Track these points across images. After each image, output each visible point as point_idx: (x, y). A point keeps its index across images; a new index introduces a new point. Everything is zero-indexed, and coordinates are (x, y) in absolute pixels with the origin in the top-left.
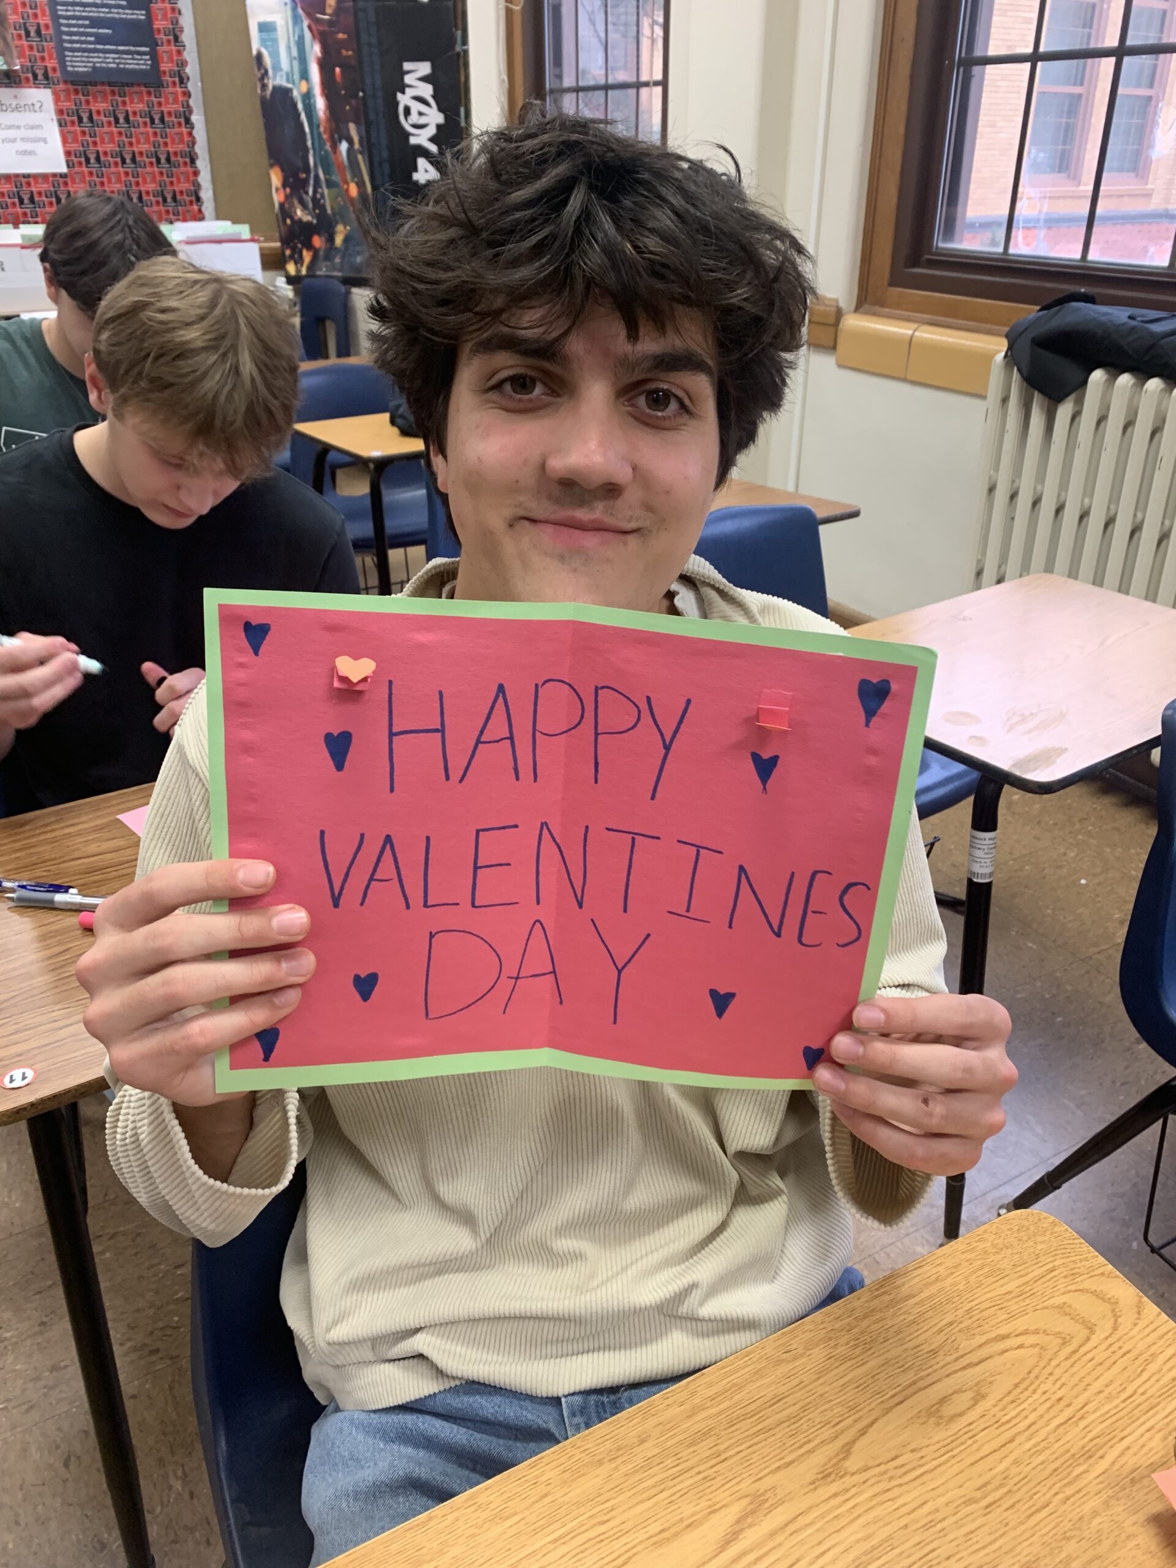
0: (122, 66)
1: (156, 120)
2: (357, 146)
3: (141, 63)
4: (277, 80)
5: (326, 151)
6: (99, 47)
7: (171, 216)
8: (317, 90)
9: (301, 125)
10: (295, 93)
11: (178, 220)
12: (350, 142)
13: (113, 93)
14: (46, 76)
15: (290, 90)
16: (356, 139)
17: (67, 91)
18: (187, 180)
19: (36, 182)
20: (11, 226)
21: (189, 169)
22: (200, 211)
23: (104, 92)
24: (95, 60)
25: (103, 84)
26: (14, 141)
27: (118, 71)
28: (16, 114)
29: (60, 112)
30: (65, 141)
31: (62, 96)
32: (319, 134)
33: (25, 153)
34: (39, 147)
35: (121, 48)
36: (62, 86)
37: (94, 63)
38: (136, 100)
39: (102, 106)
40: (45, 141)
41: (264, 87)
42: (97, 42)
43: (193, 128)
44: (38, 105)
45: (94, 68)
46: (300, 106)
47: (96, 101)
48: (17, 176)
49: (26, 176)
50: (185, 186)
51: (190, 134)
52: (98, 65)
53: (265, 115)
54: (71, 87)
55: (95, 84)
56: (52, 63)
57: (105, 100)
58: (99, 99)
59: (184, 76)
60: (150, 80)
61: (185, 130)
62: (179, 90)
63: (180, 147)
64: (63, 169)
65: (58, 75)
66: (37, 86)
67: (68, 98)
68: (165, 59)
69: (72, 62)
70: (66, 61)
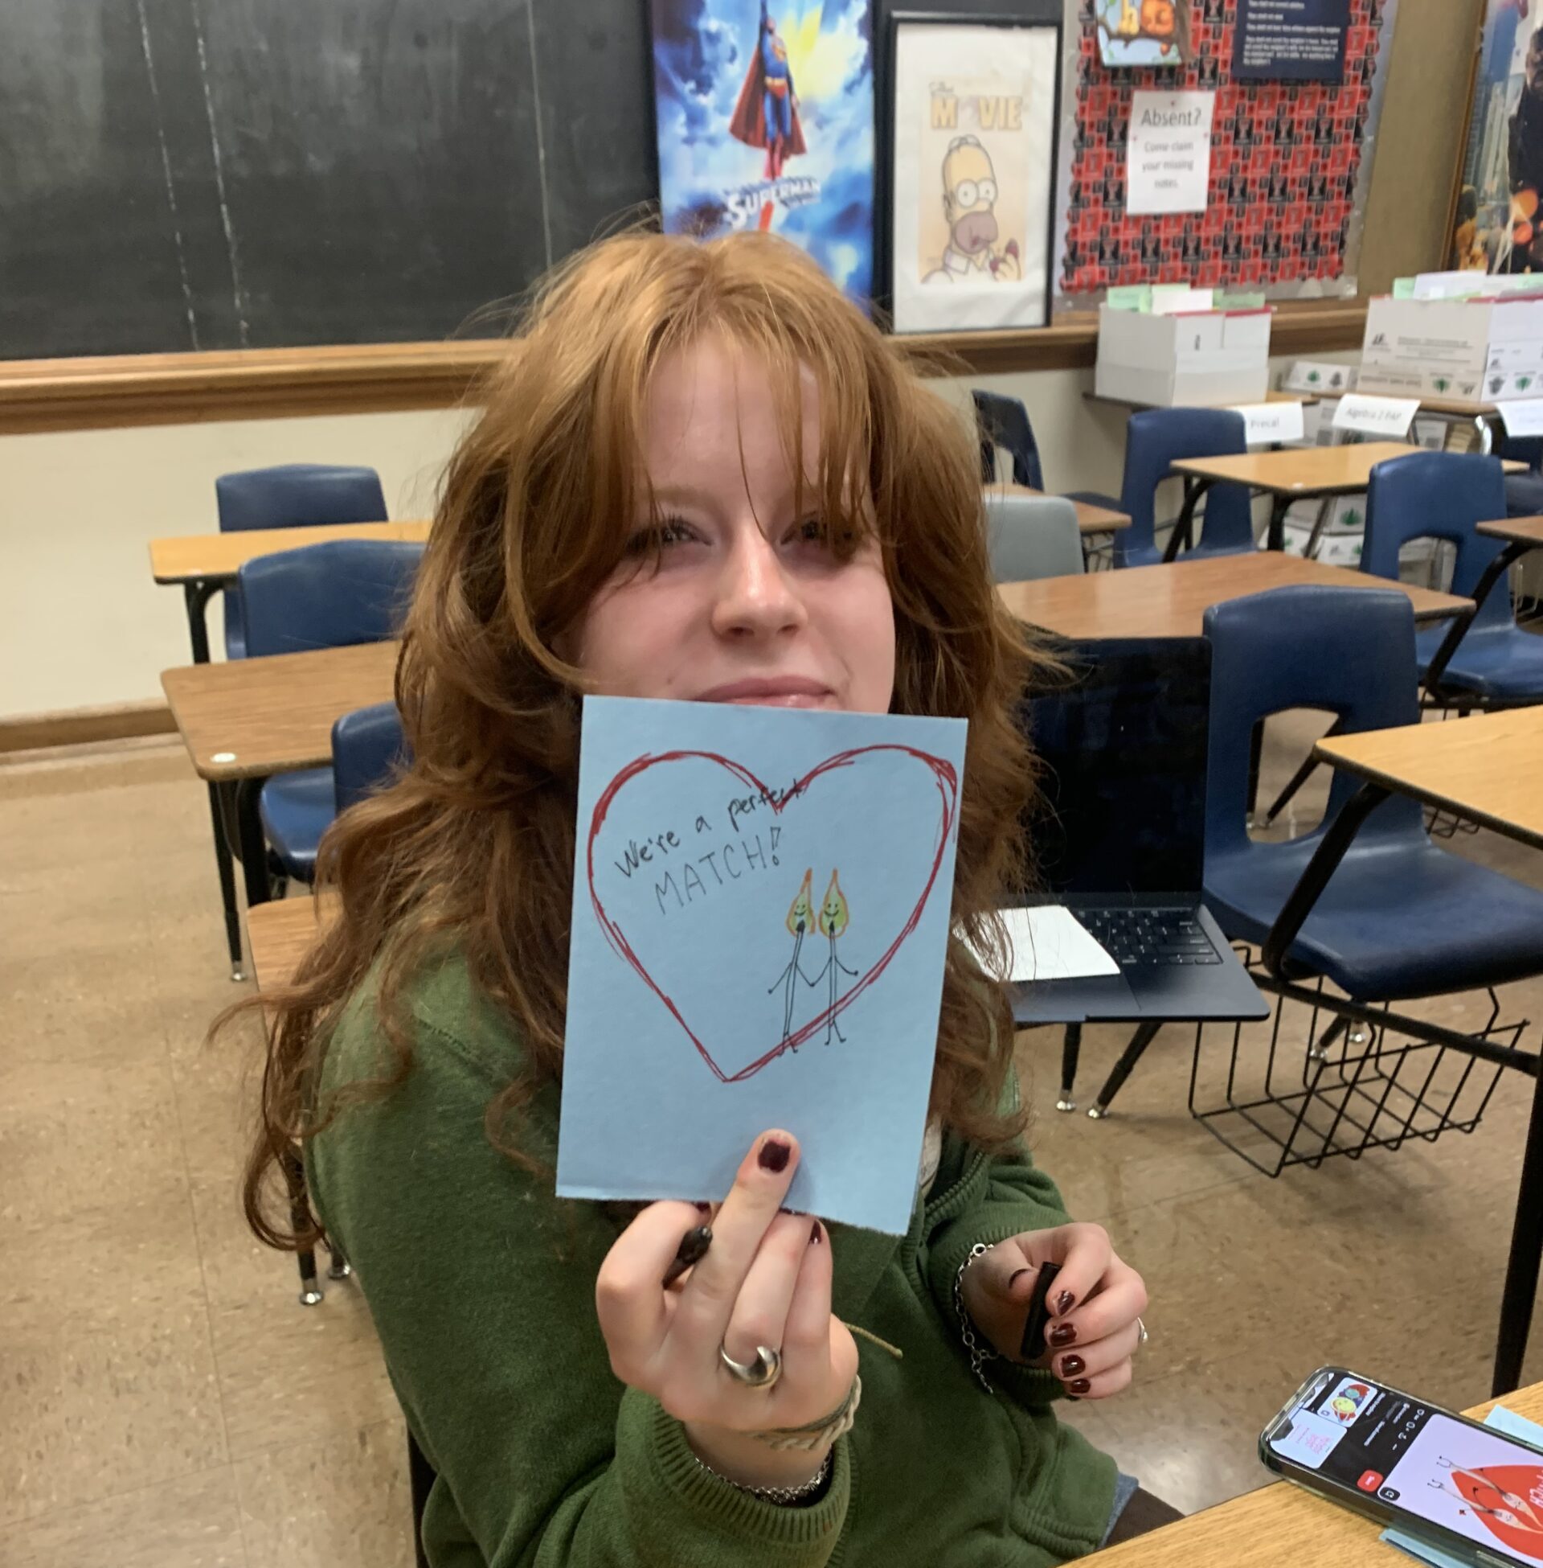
0: (1305, 56)
3: (1322, 52)
6: (1286, 28)
7: (1306, 271)
11: (1311, 275)
13: (1283, 95)
14: (1214, 73)
17: (1232, 94)
18: (1337, 218)
19: (1166, 226)
21: (1343, 202)
22: (1341, 262)
24: (1277, 48)
25: (1274, 82)
26: (1154, 167)
27: (1301, 62)
28: (1168, 129)
29: (1217, 124)
31: (1225, 100)
33: (1167, 184)
34: (1181, 176)
35: (1310, 29)
36: (1227, 87)
37: (1275, 52)
38: (1307, 104)
40: (1190, 166)
42: (1286, 21)
43: (1361, 143)
44: (1194, 114)
45: (1274, 60)
47: (1260, 107)
48: (1147, 217)
49: (1157, 217)
50: (1331, 227)
51: (1357, 152)
52: (1279, 55)
54: (1238, 88)
55: (1267, 82)
56: (1226, 54)
57: (1271, 105)
58: (1265, 105)
59: (1370, 67)
60: (1330, 75)
61: (1351, 145)
62: (1359, 87)
63: (1340, 171)
64: (1201, 205)
65: (1228, 70)
66: (1200, 87)
67: (1230, 104)
68: (1355, 43)
69: (1250, 51)
70: (1243, 50)
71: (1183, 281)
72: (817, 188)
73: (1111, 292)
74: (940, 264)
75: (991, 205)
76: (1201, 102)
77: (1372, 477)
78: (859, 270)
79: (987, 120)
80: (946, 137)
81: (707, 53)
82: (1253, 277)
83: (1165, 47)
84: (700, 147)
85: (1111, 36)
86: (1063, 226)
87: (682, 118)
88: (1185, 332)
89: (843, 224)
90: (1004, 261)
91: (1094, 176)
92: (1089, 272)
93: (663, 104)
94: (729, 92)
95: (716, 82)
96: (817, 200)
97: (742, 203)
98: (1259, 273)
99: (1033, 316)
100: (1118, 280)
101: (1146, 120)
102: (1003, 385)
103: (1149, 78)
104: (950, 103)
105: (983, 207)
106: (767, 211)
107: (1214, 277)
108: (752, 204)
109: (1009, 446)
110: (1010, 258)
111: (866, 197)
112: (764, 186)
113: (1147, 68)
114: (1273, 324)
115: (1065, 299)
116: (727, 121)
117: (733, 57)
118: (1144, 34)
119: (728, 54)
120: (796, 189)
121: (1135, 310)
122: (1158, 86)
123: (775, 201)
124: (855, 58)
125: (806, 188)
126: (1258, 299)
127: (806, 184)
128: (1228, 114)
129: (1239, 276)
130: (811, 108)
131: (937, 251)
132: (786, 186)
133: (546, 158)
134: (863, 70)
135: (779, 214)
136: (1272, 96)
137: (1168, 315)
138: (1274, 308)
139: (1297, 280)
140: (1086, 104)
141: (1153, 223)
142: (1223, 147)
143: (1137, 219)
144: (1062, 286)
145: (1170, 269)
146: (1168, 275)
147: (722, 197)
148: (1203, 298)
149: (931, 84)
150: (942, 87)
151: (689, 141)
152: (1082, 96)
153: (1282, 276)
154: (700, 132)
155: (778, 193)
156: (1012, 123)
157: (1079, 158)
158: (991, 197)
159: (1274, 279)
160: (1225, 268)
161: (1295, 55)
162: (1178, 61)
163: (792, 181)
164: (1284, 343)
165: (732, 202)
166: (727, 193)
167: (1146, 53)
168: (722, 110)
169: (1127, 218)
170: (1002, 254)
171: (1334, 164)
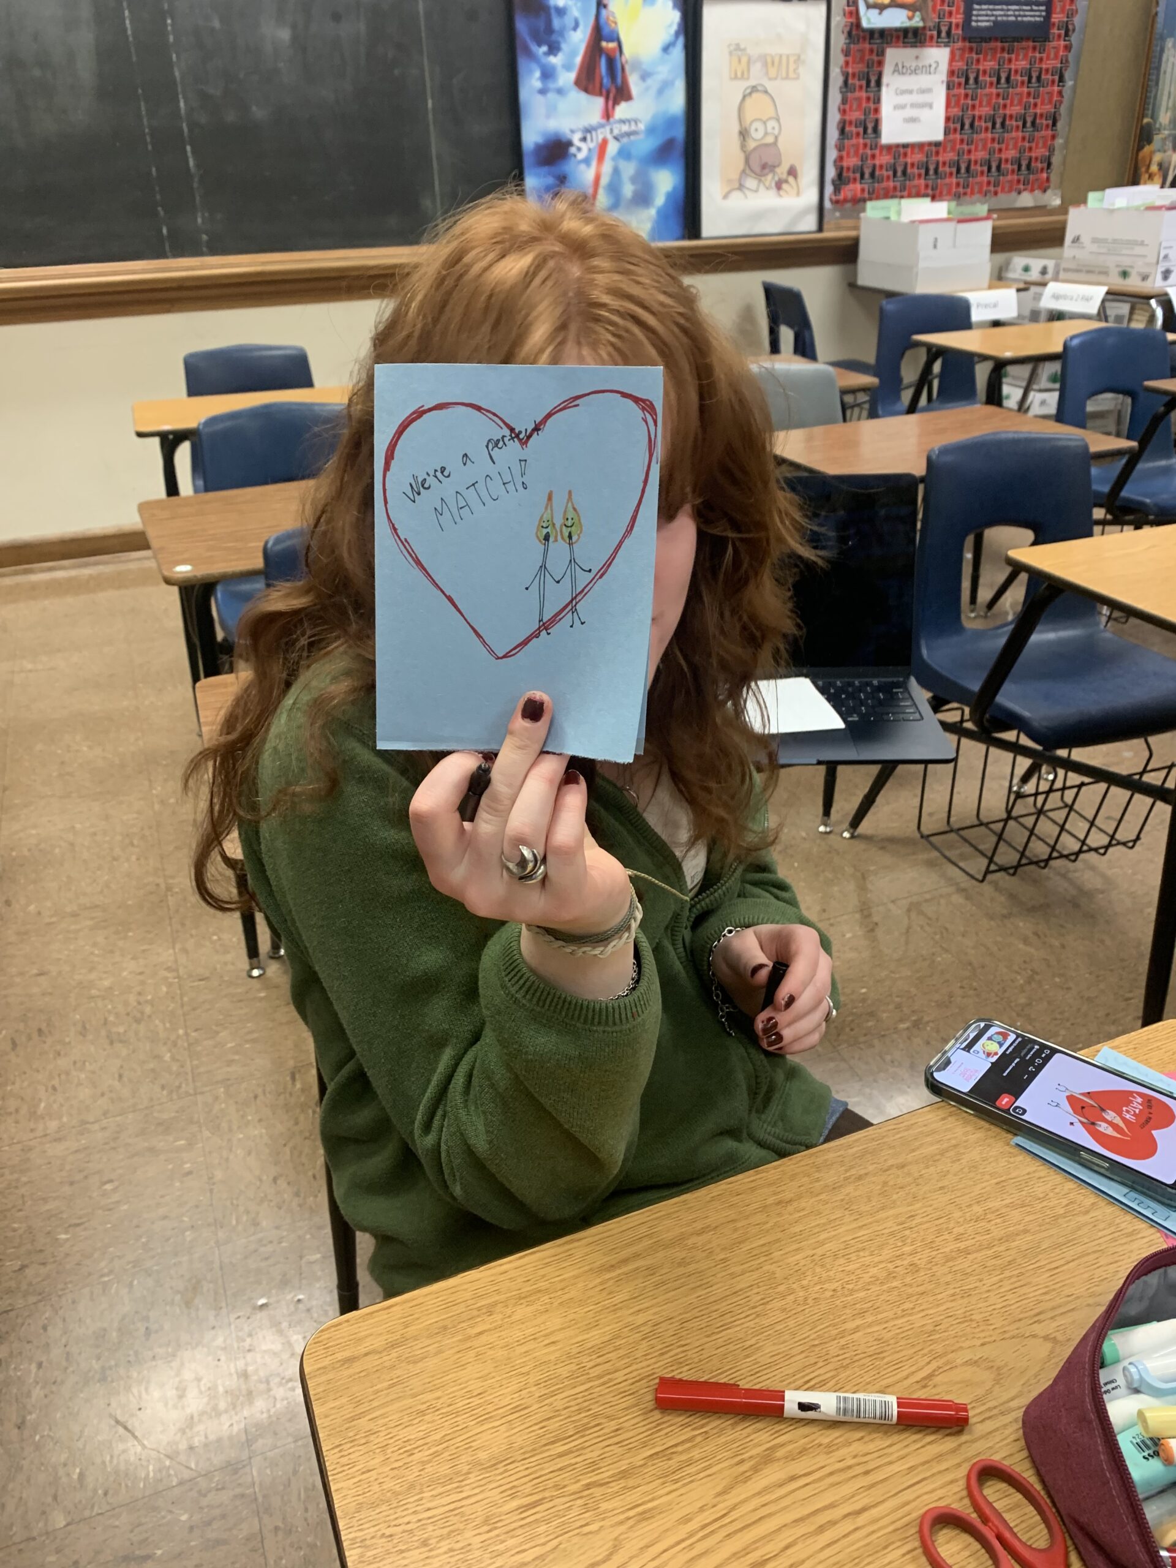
0: (1019, 19)
1: (1034, 78)
3: (1032, 15)
7: (1021, 187)
11: (1025, 190)
13: (1003, 50)
14: (949, 33)
17: (963, 49)
18: (1045, 145)
19: (912, 153)
21: (1050, 132)
22: (1048, 179)
24: (998, 13)
25: (996, 39)
26: (903, 107)
27: (1016, 24)
28: (913, 78)
29: (951, 73)
30: (948, 106)
31: (958, 53)
33: (913, 120)
34: (924, 114)
36: (960, 44)
37: (996, 16)
38: (1021, 57)
40: (930, 106)
43: (1064, 86)
44: (934, 66)
45: (995, 22)
47: (985, 60)
48: (898, 146)
49: (905, 146)
50: (1041, 152)
51: (1060, 93)
52: (999, 18)
54: (967, 44)
55: (990, 40)
56: (958, 19)
57: (993, 58)
58: (989, 57)
59: (1070, 27)
60: (1039, 34)
61: (1056, 88)
62: (1062, 43)
63: (1048, 108)
64: (939, 136)
65: (960, 32)
66: (938, 45)
67: (962, 58)
68: (1058, 10)
69: (977, 16)
70: (972, 15)
71: (925, 195)
72: (642, 126)
73: (869, 205)
74: (737, 185)
75: (776, 138)
76: (939, 56)
77: (1065, 346)
78: (674, 188)
79: (773, 72)
80: (742, 86)
81: (556, 23)
82: (980, 192)
83: (910, 13)
84: (551, 96)
85: (869, 6)
86: (832, 154)
87: (537, 74)
88: (925, 236)
89: (661, 155)
90: (786, 181)
91: (856, 115)
92: (853, 189)
93: (523, 64)
94: (573, 54)
95: (564, 46)
96: (642, 136)
97: (584, 139)
98: (985, 188)
99: (809, 224)
100: (874, 195)
101: (896, 70)
102: (785, 278)
103: (898, 38)
104: (744, 60)
105: (770, 140)
106: (604, 144)
107: (949, 193)
108: (592, 140)
109: (790, 325)
110: (791, 179)
111: (679, 133)
112: (602, 126)
113: (897, 30)
114: (994, 229)
115: (835, 210)
116: (572, 76)
117: (576, 27)
118: (894, 4)
119: (573, 24)
120: (625, 128)
121: (888, 218)
122: (906, 45)
123: (609, 137)
124: (670, 26)
125: (633, 127)
126: (982, 209)
127: (633, 124)
128: (960, 65)
129: (969, 190)
130: (637, 64)
131: (735, 176)
132: (618, 125)
133: (434, 109)
134: (677, 34)
135: (613, 148)
136: (994, 50)
137: (913, 222)
138: (995, 216)
139: (1014, 194)
140: (850, 59)
141: (902, 150)
142: (956, 91)
143: (889, 148)
144: (831, 200)
145: (915, 186)
146: (914, 191)
147: (568, 135)
148: (940, 209)
149: (729, 46)
150: (738, 47)
151: (543, 92)
152: (846, 53)
153: (1003, 190)
154: (551, 85)
155: (611, 131)
156: (791, 75)
157: (844, 101)
158: (776, 132)
159: (996, 193)
160: (958, 185)
161: (1013, 19)
162: (921, 24)
163: (623, 122)
164: (1002, 242)
165: (576, 139)
166: (572, 131)
167: (896, 19)
168: (568, 67)
169: (883, 147)
170: (784, 176)
171: (1043, 103)
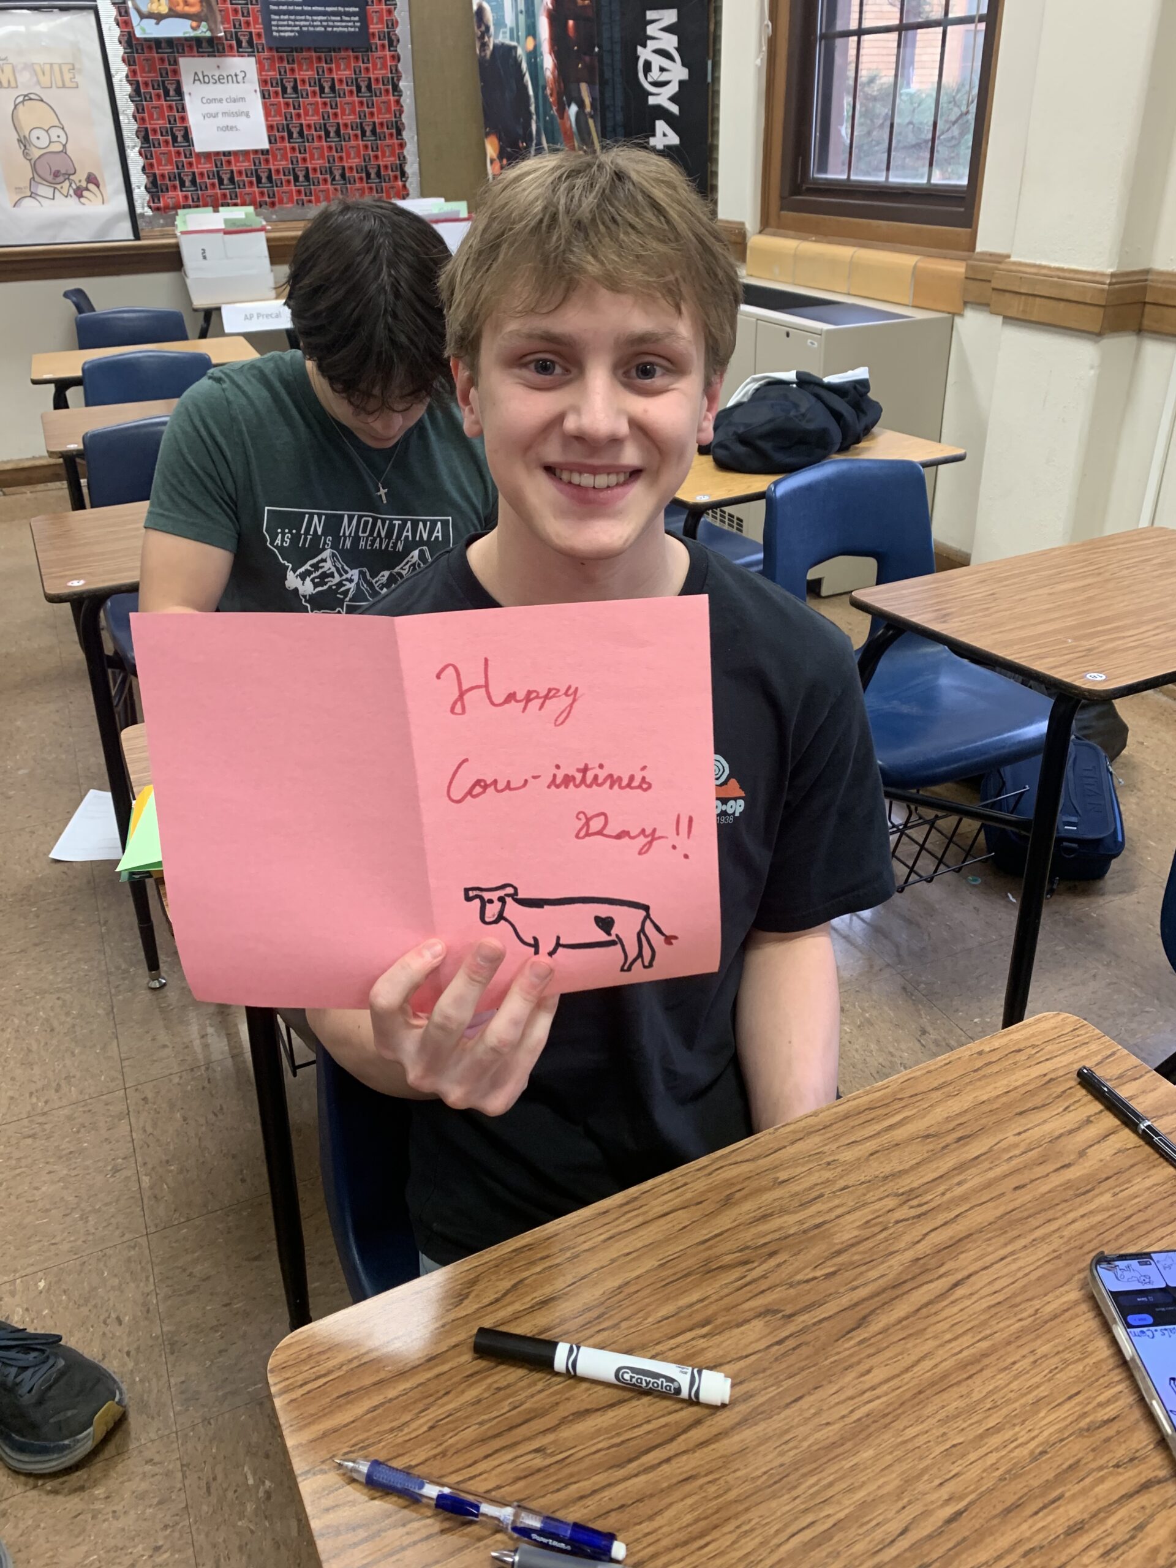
0: (329, 29)
1: (363, 87)
2: (588, 109)
3: (347, 25)
4: (500, 37)
5: (552, 117)
6: (306, 8)
8: (545, 47)
9: (526, 88)
10: (520, 51)
12: (581, 105)
13: (319, 59)
14: (250, 43)
15: (515, 48)
16: (587, 101)
17: (271, 59)
18: (393, 154)
19: (237, 161)
20: (211, 209)
21: (396, 141)
22: (404, 186)
23: (311, 58)
24: (302, 23)
25: (309, 49)
26: (216, 116)
27: (326, 34)
28: (218, 85)
29: (263, 82)
30: (267, 114)
31: (267, 64)
32: (545, 97)
33: (227, 128)
34: (241, 122)
35: (329, 9)
36: (266, 54)
37: (301, 27)
38: (342, 67)
39: (307, 74)
40: (247, 115)
41: (484, 45)
43: (400, 96)
44: (241, 75)
45: (300, 32)
46: (524, 66)
47: (300, 69)
48: (217, 154)
49: (225, 154)
50: (389, 160)
51: (398, 102)
52: (305, 29)
53: (483, 79)
54: (276, 54)
55: (301, 50)
56: (256, 28)
57: (310, 67)
58: (305, 67)
59: (394, 38)
60: (358, 44)
61: (392, 98)
62: (388, 53)
63: (387, 117)
64: (264, 144)
65: (263, 41)
66: (241, 54)
67: (272, 68)
68: (375, 20)
69: (278, 26)
70: (271, 26)
73: (181, 213)
79: (45, 81)
83: (195, 24)
85: (143, 16)
86: (136, 161)
90: (87, 189)
91: (159, 123)
92: (169, 198)
99: (120, 231)
101: (196, 79)
103: (191, 48)
107: (291, 200)
110: (91, 186)
113: (186, 39)
118: (173, 14)
122: (201, 54)
140: (135, 68)
141: (222, 158)
142: (273, 100)
143: (207, 156)
146: (248, 199)
152: (128, 61)
156: (69, 84)
157: (139, 109)
158: (63, 140)
161: (320, 29)
162: (208, 34)
167: (179, 29)
169: (198, 155)
170: (84, 184)
171: (379, 112)
